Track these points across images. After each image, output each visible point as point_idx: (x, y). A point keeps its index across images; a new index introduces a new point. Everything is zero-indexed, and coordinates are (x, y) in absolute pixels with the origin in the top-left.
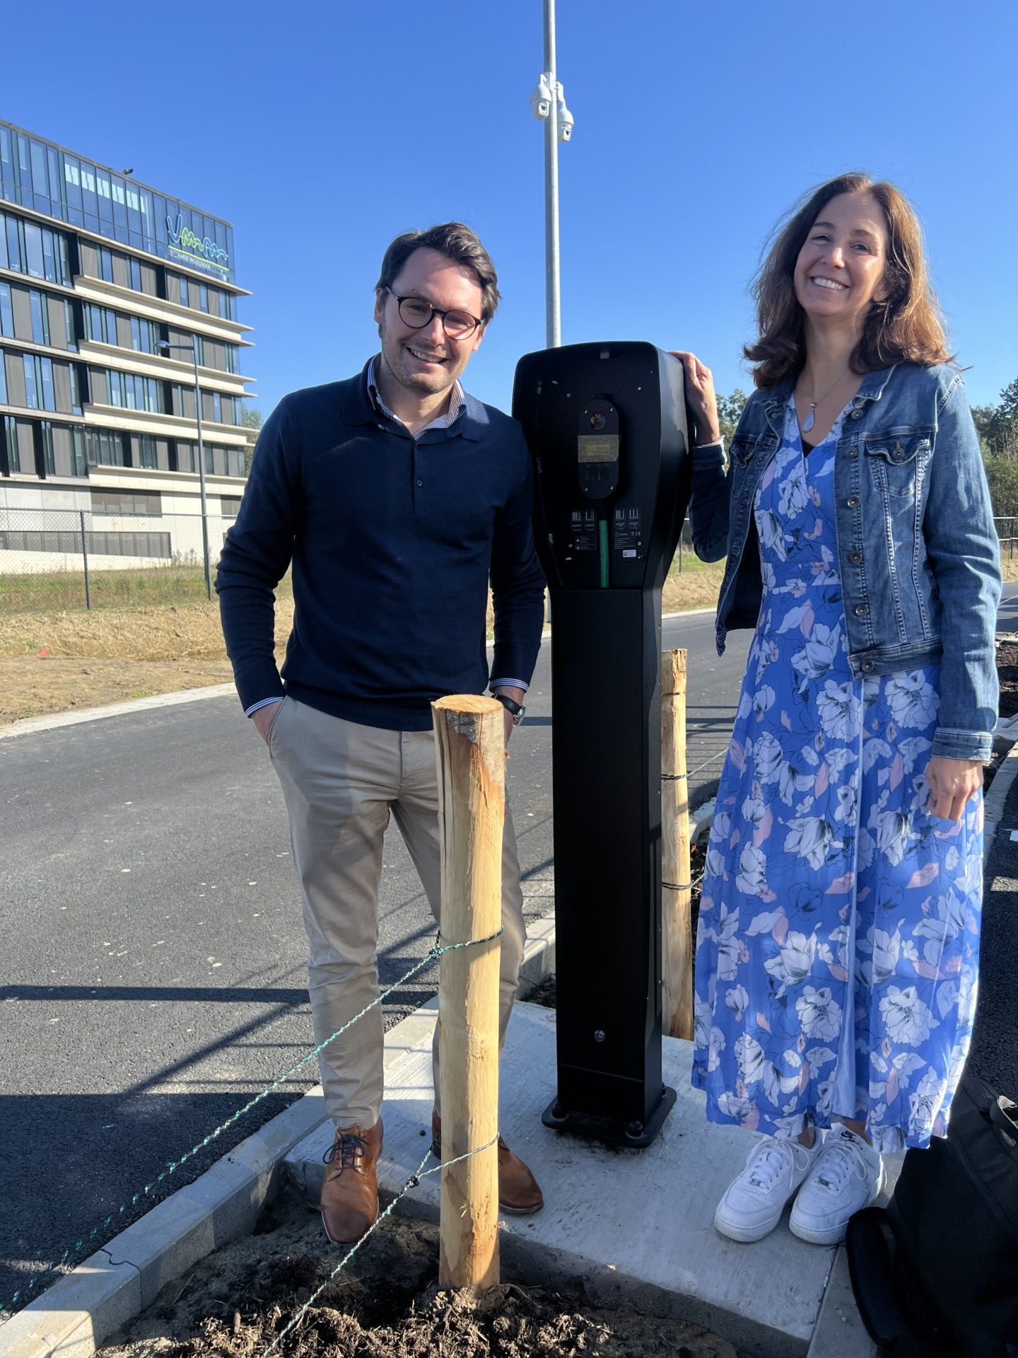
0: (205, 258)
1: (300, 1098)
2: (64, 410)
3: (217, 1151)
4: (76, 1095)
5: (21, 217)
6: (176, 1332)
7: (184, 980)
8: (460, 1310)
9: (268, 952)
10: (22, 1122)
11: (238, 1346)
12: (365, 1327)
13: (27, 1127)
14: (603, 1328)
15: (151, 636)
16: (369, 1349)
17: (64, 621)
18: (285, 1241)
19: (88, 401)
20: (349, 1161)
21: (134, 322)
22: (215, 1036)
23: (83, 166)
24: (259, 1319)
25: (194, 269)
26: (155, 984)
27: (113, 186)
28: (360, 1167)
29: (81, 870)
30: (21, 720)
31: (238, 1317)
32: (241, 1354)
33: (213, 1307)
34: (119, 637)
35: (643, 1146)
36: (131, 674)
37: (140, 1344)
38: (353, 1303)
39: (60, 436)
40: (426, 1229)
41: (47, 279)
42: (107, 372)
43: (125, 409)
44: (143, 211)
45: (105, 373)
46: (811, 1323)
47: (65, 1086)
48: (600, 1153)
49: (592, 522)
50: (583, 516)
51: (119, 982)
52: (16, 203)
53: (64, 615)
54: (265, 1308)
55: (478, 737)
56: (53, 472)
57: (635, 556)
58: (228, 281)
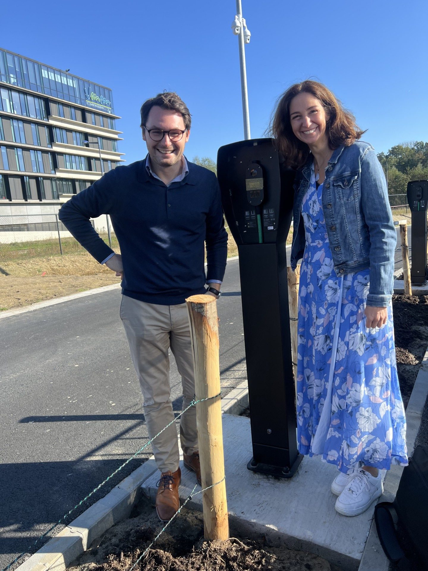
0: (101, 104)
1: (147, 460)
2: (48, 172)
3: (114, 484)
4: (57, 462)
5: (25, 93)
6: (98, 560)
7: (100, 411)
8: (213, 549)
9: (134, 398)
10: (35, 474)
11: (122, 566)
12: (174, 557)
13: (38, 476)
14: (273, 556)
15: (88, 264)
16: (175, 567)
17: (52, 260)
18: (141, 521)
19: (57, 168)
20: (167, 486)
21: (74, 133)
22: (113, 435)
23: (49, 70)
24: (131, 555)
25: (97, 109)
26: (88, 414)
27: (62, 77)
28: (171, 488)
29: (59, 366)
30: (34, 304)
31: (122, 554)
32: (123, 569)
33: (112, 550)
34: (74, 265)
35: (289, 477)
36: (79, 282)
37: (83, 565)
38: (170, 547)
39: (47, 183)
40: (199, 515)
41: (38, 118)
42: (64, 155)
43: (72, 170)
44: (75, 87)
45: (63, 156)
46: (361, 552)
47: (52, 458)
48: (272, 481)
49: (254, 216)
50: (250, 213)
51: (74, 413)
52: (23, 87)
53: (52, 258)
54: (133, 550)
55: (205, 313)
56: (45, 198)
57: (273, 229)
58: (111, 113)
